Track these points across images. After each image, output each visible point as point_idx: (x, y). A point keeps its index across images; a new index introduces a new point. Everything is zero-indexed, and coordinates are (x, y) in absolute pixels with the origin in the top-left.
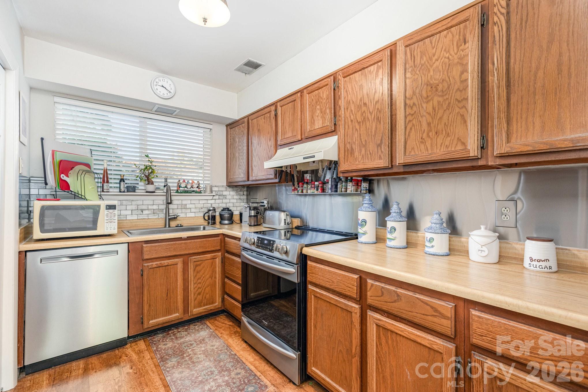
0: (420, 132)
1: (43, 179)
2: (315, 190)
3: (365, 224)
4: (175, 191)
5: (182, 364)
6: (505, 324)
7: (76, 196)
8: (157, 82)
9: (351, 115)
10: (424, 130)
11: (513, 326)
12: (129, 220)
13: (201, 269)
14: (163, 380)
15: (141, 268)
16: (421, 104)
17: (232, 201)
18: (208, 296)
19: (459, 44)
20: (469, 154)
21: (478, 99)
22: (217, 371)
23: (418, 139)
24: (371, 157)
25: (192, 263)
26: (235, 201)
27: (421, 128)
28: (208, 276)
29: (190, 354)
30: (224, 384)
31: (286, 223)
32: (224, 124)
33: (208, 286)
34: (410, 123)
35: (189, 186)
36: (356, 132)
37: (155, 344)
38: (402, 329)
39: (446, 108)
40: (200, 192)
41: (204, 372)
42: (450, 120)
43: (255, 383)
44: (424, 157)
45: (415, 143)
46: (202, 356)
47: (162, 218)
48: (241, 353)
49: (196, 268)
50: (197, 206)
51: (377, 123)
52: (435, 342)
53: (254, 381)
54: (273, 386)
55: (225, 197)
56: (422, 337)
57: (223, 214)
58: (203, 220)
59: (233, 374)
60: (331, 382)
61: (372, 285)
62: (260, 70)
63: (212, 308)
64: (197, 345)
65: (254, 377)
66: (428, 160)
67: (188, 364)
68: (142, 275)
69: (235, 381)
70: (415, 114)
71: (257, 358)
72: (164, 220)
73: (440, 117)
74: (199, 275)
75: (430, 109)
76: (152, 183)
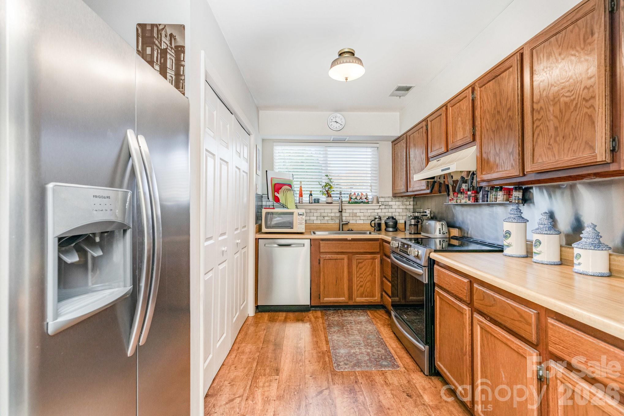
0: (547, 137)
1: (267, 195)
2: (468, 200)
3: (509, 236)
4: (347, 202)
5: (341, 332)
6: (573, 334)
7: (284, 206)
8: (331, 120)
9: (487, 124)
10: (552, 135)
11: (580, 337)
12: (315, 224)
13: (363, 267)
14: (326, 337)
15: (318, 258)
16: (548, 107)
17: (397, 210)
18: (368, 290)
19: (586, 37)
20: (596, 159)
21: (605, 95)
22: (363, 344)
23: (546, 144)
24: (504, 165)
25: (355, 261)
26: (401, 210)
27: (548, 133)
28: (368, 273)
29: (348, 328)
30: (365, 353)
31: (441, 233)
32: (390, 141)
33: (369, 281)
34: (537, 129)
35: (358, 198)
36: (491, 141)
37: (327, 315)
38: (497, 332)
39: (574, 109)
40: (368, 203)
41: (354, 342)
42: (577, 121)
43: (390, 361)
44: (550, 164)
45: (542, 149)
46: (356, 332)
47: (337, 223)
48: (388, 339)
49: (358, 264)
50: (365, 214)
51: (509, 131)
52: (521, 346)
53: (389, 360)
54: (404, 368)
55: (391, 206)
56: (512, 341)
57: (388, 222)
58: (370, 226)
59: (375, 350)
60: (450, 376)
61: (477, 289)
62: (411, 91)
63: (372, 301)
64: (356, 324)
65: (391, 357)
66: (554, 167)
67: (345, 333)
68: (319, 263)
69: (374, 354)
70: (542, 119)
71: (399, 346)
72: (339, 225)
73: (567, 120)
74: (361, 271)
75: (557, 113)
76: (331, 197)
